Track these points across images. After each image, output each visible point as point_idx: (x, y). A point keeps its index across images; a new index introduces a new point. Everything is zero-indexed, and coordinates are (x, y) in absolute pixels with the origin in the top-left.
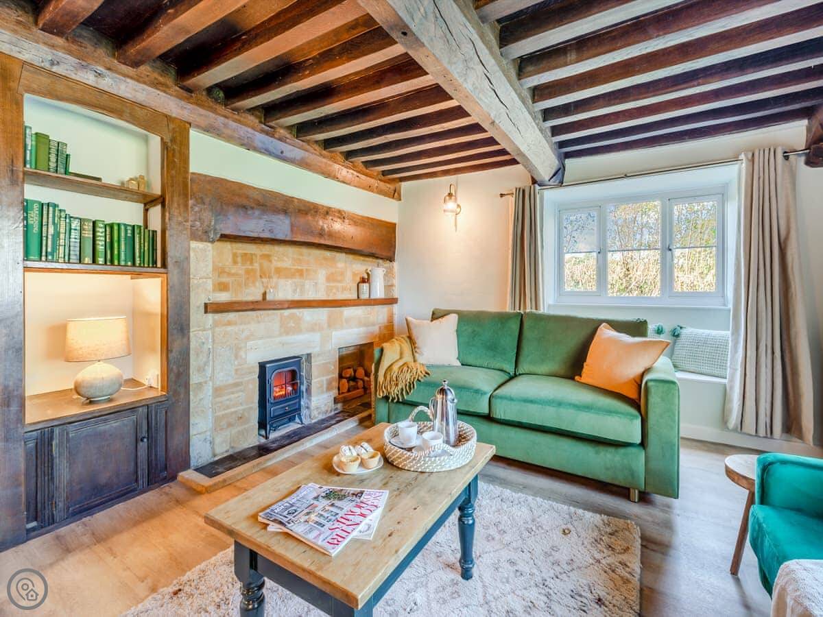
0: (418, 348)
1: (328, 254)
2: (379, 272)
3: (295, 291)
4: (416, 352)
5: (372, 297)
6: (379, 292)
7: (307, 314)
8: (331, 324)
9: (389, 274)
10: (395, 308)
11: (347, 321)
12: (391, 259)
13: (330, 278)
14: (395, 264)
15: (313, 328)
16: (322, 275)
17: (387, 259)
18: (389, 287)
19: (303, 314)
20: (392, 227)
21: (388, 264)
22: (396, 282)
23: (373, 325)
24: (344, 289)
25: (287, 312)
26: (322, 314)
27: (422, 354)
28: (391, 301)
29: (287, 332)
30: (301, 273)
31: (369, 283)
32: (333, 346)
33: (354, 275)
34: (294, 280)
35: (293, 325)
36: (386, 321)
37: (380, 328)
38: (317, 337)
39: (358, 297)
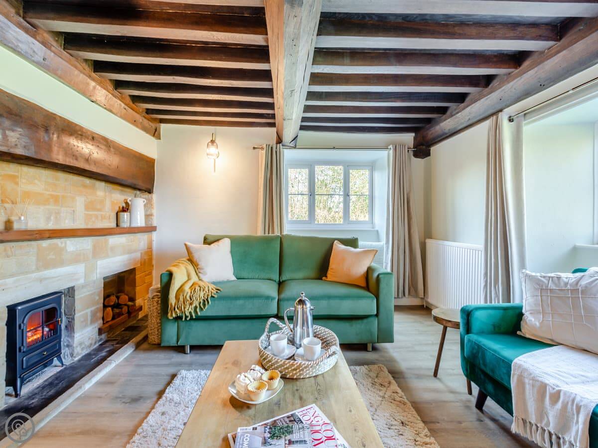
0: (202, 269)
1: (88, 181)
2: (139, 203)
3: (48, 219)
4: (199, 272)
5: (134, 225)
6: (139, 220)
7: (71, 245)
8: (97, 253)
9: (148, 205)
10: (154, 235)
11: (112, 249)
12: (150, 191)
13: (89, 206)
14: (154, 196)
15: (77, 259)
16: (80, 202)
17: (146, 191)
18: (148, 216)
19: (66, 243)
20: (150, 163)
21: (147, 195)
22: (154, 212)
23: (135, 251)
24: (103, 218)
25: (45, 243)
26: (86, 244)
27: (205, 274)
28: (150, 229)
29: (47, 265)
30: (56, 200)
31: (130, 212)
32: (98, 275)
33: (113, 203)
34: (47, 207)
35: (54, 257)
36: (146, 248)
37: (141, 254)
38: (80, 269)
39: (117, 225)
